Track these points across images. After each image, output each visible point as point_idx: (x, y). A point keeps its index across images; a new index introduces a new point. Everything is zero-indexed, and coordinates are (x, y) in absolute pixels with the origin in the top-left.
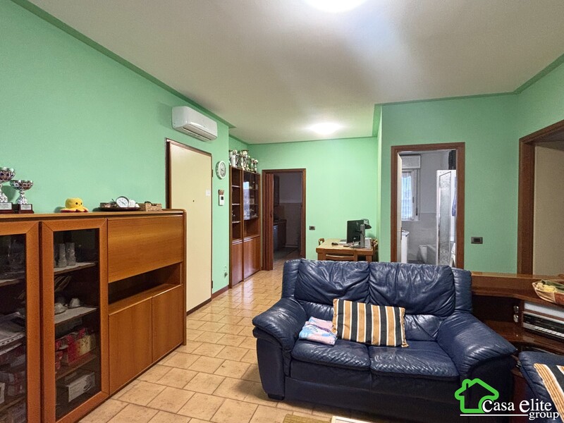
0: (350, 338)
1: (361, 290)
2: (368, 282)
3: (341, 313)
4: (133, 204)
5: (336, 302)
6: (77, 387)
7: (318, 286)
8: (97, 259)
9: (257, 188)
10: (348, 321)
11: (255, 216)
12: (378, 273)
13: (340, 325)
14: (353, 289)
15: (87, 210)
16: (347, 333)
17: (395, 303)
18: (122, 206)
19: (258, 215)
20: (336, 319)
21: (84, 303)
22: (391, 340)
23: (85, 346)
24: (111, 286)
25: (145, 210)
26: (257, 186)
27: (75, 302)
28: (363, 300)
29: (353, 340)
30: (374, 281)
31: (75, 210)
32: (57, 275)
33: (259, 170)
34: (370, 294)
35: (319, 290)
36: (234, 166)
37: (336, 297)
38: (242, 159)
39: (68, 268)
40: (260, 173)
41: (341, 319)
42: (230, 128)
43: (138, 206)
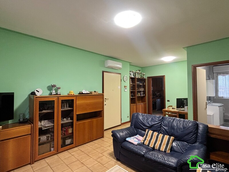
0: (147, 145)
1: (158, 127)
2: (161, 124)
3: (147, 135)
4: (88, 92)
5: (147, 130)
6: (68, 141)
7: (141, 123)
8: (73, 107)
9: (145, 84)
10: (148, 138)
11: (144, 95)
12: (165, 121)
13: (145, 139)
14: (154, 126)
15: (74, 94)
16: (146, 143)
17: (170, 134)
18: (83, 93)
19: (145, 95)
20: (145, 137)
21: (71, 119)
22: (163, 149)
23: (70, 131)
24: (77, 115)
25: (92, 94)
26: (145, 83)
27: (69, 119)
28: (158, 131)
29: (148, 145)
30: (163, 124)
31: (71, 94)
32: (62, 111)
33: (145, 77)
34: (161, 129)
35: (141, 125)
36: (132, 76)
37: (147, 129)
38: (137, 74)
39: (66, 109)
40: (146, 78)
41: (146, 137)
42: (130, 63)
43: (89, 93)
